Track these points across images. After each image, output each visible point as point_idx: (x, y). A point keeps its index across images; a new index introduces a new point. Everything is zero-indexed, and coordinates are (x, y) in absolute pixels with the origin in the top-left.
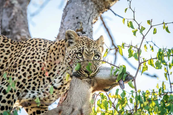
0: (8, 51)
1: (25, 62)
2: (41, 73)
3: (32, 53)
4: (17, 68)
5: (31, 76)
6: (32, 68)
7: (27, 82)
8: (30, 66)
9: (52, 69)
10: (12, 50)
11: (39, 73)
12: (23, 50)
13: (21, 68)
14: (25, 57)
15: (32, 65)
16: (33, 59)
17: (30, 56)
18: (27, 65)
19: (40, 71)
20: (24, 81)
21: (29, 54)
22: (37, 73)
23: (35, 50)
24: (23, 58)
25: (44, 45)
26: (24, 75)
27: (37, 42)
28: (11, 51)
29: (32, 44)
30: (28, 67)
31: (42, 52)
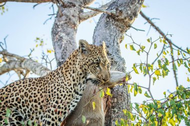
0: (35, 88)
1: (52, 94)
2: (67, 92)
3: (53, 85)
4: (50, 101)
5: (62, 100)
6: (60, 94)
7: (62, 106)
8: (58, 94)
9: (72, 81)
10: (37, 86)
11: (66, 94)
12: (47, 87)
13: (52, 100)
14: (50, 90)
15: (58, 92)
16: (56, 89)
17: (53, 88)
18: (55, 95)
19: (66, 92)
20: (59, 107)
21: (52, 87)
22: (65, 95)
23: (54, 81)
24: (49, 92)
25: (57, 74)
27: (51, 76)
29: (49, 79)
30: (56, 96)
31: (60, 79)
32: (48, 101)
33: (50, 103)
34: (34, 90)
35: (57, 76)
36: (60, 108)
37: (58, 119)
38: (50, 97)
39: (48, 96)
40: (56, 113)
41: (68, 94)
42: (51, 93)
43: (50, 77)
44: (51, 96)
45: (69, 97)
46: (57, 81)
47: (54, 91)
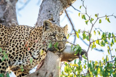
0: (3, 33)
1: (14, 41)
2: (25, 48)
3: (19, 35)
4: (9, 45)
5: (18, 50)
8: (18, 44)
10: (6, 33)
11: (24, 49)
12: (13, 33)
13: (12, 45)
16: (19, 39)
17: (18, 37)
18: (15, 43)
20: (13, 53)
21: (17, 35)
22: (22, 48)
23: (21, 33)
24: (13, 38)
25: (27, 30)
26: (14, 49)
27: (22, 28)
28: (4, 33)
29: (19, 29)
30: (16, 45)
31: (26, 34)
32: (8, 44)
33: (8, 47)
34: (2, 36)
35: (26, 31)
36: (14, 55)
37: (8, 61)
38: (10, 41)
39: (10, 40)
40: (9, 57)
41: (24, 50)
42: (14, 39)
43: (20, 28)
44: (12, 41)
45: (24, 52)
46: (23, 34)
47: (17, 39)
